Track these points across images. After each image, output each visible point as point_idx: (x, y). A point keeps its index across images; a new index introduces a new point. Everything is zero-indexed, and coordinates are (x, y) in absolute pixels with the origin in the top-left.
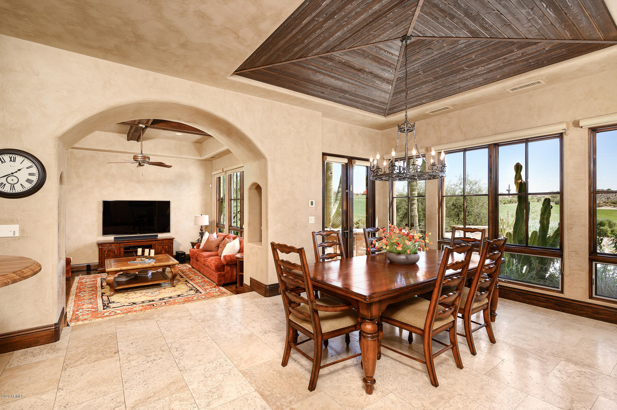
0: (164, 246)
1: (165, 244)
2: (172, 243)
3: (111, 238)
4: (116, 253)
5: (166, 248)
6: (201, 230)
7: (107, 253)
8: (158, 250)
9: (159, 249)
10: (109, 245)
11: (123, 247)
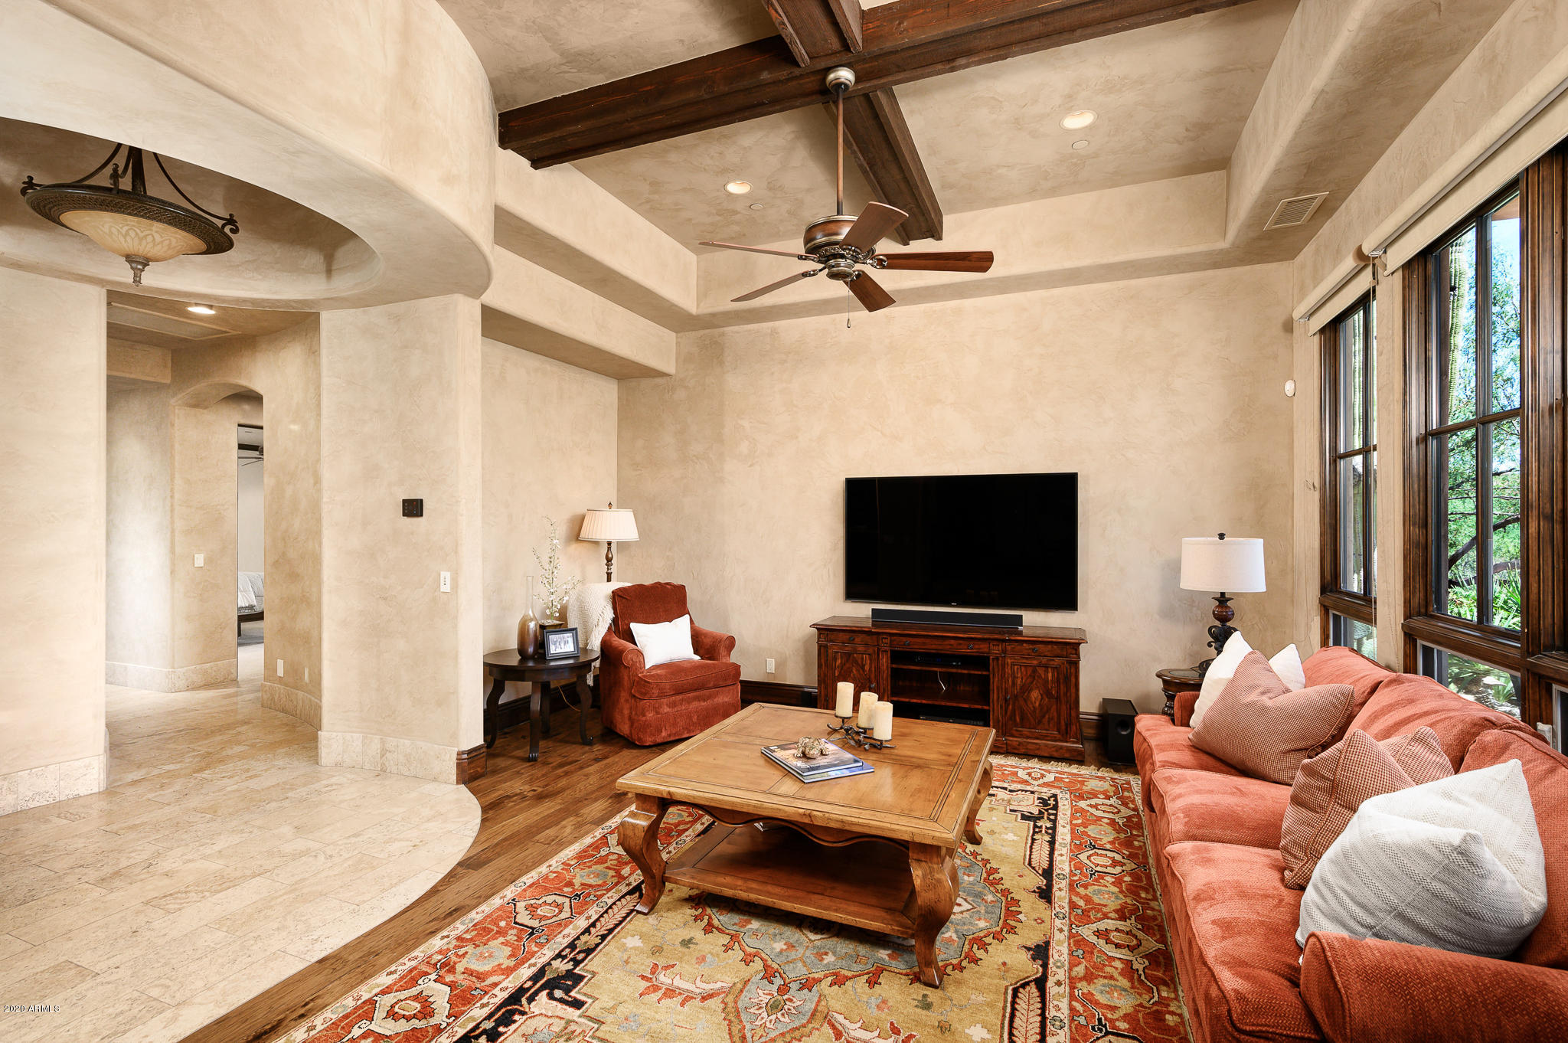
0: (1041, 671)
1: (1044, 660)
2: (1075, 664)
3: (861, 612)
4: (867, 667)
5: (1046, 681)
6: (1217, 617)
7: (843, 665)
8: (1014, 684)
9: (1019, 681)
10: (846, 636)
11: (886, 651)
